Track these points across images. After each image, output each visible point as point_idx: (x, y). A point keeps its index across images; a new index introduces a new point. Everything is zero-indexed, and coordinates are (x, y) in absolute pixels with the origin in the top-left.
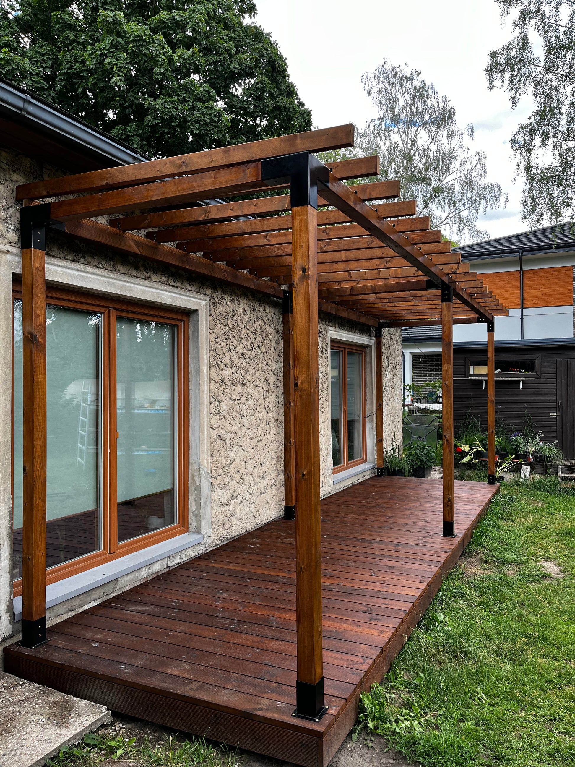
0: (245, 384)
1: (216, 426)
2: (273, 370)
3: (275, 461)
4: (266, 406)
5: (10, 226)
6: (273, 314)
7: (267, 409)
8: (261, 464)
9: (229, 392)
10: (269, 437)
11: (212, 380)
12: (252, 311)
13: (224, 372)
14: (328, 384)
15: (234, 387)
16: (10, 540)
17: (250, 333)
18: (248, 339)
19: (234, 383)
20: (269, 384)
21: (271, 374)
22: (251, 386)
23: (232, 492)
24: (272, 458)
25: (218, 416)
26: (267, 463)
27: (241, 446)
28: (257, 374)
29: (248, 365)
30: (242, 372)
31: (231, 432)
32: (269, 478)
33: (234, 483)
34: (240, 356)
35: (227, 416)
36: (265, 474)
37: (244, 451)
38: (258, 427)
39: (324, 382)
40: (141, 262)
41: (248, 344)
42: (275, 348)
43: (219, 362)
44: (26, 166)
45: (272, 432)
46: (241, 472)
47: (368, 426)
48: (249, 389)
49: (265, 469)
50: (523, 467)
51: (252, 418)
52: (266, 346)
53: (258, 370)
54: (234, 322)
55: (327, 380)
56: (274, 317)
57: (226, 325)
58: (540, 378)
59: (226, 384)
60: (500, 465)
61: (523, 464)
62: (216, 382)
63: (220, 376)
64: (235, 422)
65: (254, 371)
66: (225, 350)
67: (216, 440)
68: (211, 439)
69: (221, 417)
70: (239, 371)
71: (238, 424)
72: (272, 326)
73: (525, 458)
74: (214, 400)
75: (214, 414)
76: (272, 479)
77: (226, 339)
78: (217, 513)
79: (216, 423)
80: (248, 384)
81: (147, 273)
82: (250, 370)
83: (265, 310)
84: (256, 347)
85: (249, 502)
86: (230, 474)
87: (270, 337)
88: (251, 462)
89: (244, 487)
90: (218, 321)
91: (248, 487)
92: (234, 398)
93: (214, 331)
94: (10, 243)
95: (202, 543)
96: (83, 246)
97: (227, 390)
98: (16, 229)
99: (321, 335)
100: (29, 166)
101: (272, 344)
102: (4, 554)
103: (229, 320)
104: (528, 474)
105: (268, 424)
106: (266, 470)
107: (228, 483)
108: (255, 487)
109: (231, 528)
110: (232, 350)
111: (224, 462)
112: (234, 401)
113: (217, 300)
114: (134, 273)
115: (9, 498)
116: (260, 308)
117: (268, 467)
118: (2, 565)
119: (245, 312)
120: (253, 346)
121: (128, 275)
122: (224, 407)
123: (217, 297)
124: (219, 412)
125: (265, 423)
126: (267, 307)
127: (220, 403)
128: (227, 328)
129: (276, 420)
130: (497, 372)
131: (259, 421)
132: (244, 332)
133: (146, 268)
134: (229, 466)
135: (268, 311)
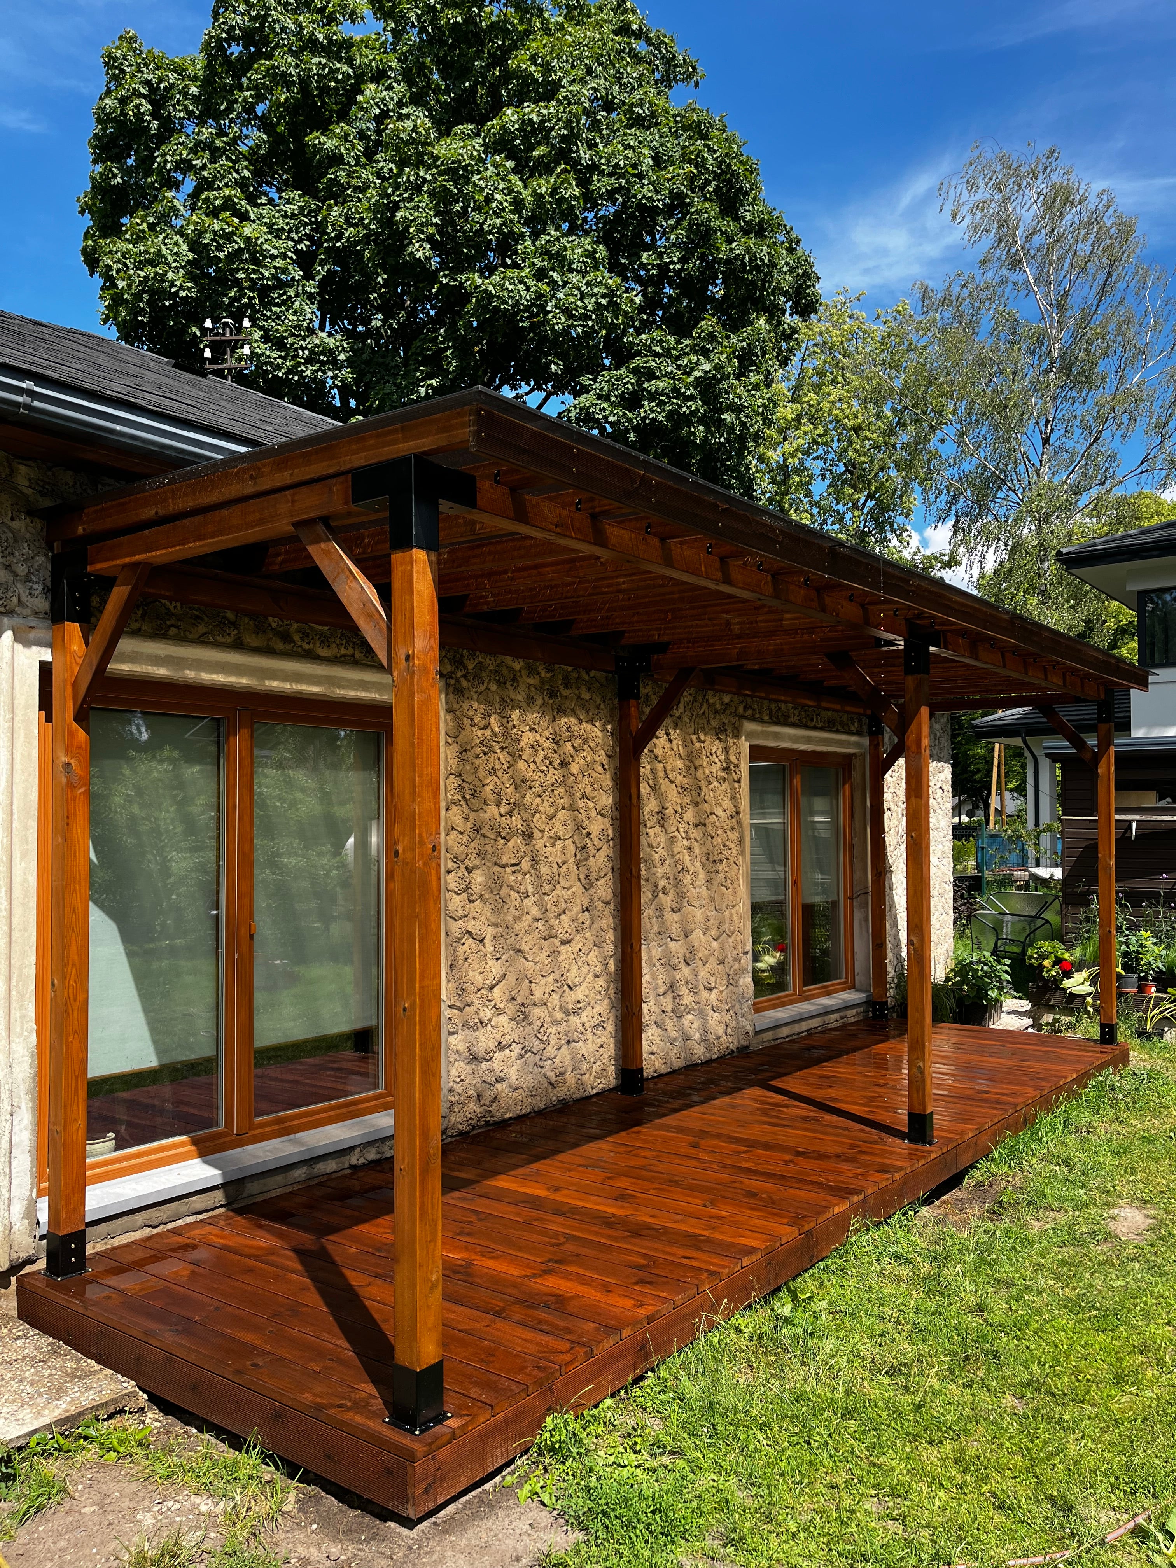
0: (531, 836)
1: (461, 913)
2: (599, 808)
3: (601, 982)
4: (582, 877)
5: (35, 586)
6: (599, 702)
7: (584, 882)
8: (569, 986)
9: (490, 850)
10: (588, 935)
11: (453, 828)
12: (546, 699)
13: (482, 814)
14: (742, 832)
15: (503, 841)
17: (542, 741)
18: (537, 751)
19: (503, 834)
20: (589, 834)
21: (593, 814)
22: (545, 839)
23: (498, 1036)
24: (597, 976)
25: (465, 895)
26: (585, 984)
27: (519, 951)
28: (561, 816)
29: (538, 800)
30: (522, 812)
31: (496, 925)
32: (588, 1012)
33: (503, 1020)
34: (519, 782)
35: (487, 896)
36: (579, 1006)
37: (526, 959)
38: (563, 917)
39: (733, 829)
40: (295, 626)
41: (538, 760)
42: (603, 766)
43: (468, 797)
44: (67, 484)
45: (595, 926)
46: (519, 1000)
47: (858, 915)
48: (540, 845)
49: (577, 995)
51: (546, 898)
52: (582, 762)
53: (563, 808)
54: (505, 720)
56: (602, 706)
57: (485, 728)
59: (484, 836)
60: (1156, 1005)
62: (461, 833)
63: (472, 820)
64: (507, 907)
65: (551, 811)
66: (481, 774)
67: (460, 939)
68: (450, 938)
69: (472, 898)
70: (516, 812)
71: (512, 910)
72: (597, 724)
74: (455, 865)
75: (456, 893)
76: (596, 1016)
77: (485, 754)
78: (464, 1074)
79: (459, 909)
80: (537, 834)
81: (309, 643)
82: (541, 809)
83: (579, 697)
84: (556, 764)
85: (538, 1057)
86: (493, 1003)
87: (592, 745)
88: (543, 981)
89: (529, 1028)
90: (467, 721)
91: (536, 1028)
92: (504, 860)
93: (458, 740)
94: (36, 613)
96: (175, 607)
97: (488, 848)
98: (46, 590)
99: (723, 736)
100: (71, 484)
101: (597, 759)
102: (21, 1121)
103: (493, 717)
105: (587, 910)
106: (581, 997)
107: (490, 1020)
108: (553, 1030)
109: (494, 1105)
110: (500, 774)
111: (479, 980)
112: (504, 866)
113: (464, 683)
114: (280, 646)
115: (31, 1031)
116: (566, 693)
117: (587, 992)
118: (15, 1138)
119: (530, 700)
120: (551, 764)
121: (268, 651)
122: (479, 879)
123: (464, 676)
124: (468, 888)
125: (579, 908)
126: (583, 688)
127: (469, 871)
128: (488, 733)
129: (607, 903)
130: (1163, 804)
131: (564, 906)
132: (528, 738)
133: (305, 635)
134: (491, 988)
135: (587, 696)
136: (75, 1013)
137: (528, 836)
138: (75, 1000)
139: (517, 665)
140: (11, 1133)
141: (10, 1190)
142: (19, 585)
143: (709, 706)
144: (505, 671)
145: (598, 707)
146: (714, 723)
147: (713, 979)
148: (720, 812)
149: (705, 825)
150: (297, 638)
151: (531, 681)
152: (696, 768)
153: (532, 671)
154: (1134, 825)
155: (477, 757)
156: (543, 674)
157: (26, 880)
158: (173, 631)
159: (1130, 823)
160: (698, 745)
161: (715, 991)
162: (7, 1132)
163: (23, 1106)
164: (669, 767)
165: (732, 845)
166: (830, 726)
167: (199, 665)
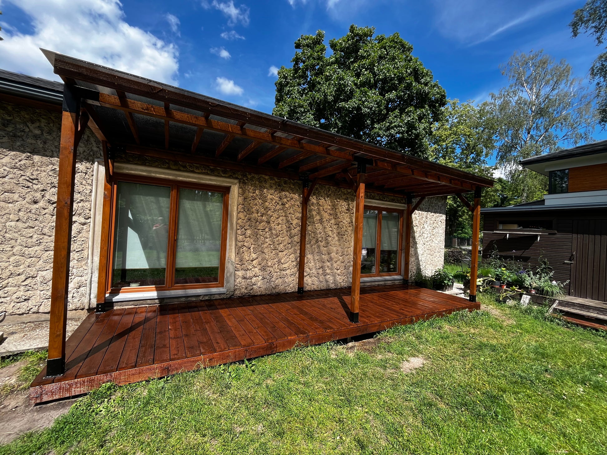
1: (241, 240)
2: (296, 217)
3: (294, 263)
4: (288, 235)
8: (282, 263)
10: (290, 250)
12: (277, 187)
13: (251, 215)
15: (258, 223)
17: (275, 198)
18: (273, 200)
19: (259, 221)
20: (292, 224)
21: (294, 218)
22: (275, 224)
23: (254, 273)
25: (244, 236)
26: (288, 263)
27: (263, 252)
28: (281, 218)
29: (272, 213)
30: (266, 216)
31: (255, 245)
32: (289, 271)
33: (256, 269)
34: (265, 208)
35: (252, 237)
36: (285, 268)
37: (266, 254)
38: (280, 245)
41: (273, 203)
42: (298, 206)
43: (246, 210)
45: (293, 248)
46: (262, 265)
47: (403, 255)
48: (273, 225)
49: (284, 266)
50: (524, 296)
51: (274, 239)
52: (290, 204)
53: (282, 216)
54: (261, 192)
57: (253, 193)
58: (556, 234)
59: (252, 221)
60: (505, 292)
61: (524, 294)
62: (243, 220)
63: (247, 217)
64: (259, 240)
65: (277, 216)
66: (251, 205)
67: (241, 247)
68: (237, 246)
69: (246, 237)
70: (264, 216)
71: (261, 241)
72: (297, 194)
73: (528, 291)
74: (240, 228)
75: (240, 235)
76: (292, 272)
77: (253, 200)
78: (241, 282)
80: (271, 222)
81: (192, 168)
82: (273, 215)
83: (290, 187)
84: (280, 204)
85: (268, 280)
86: (252, 265)
87: (295, 200)
88: (272, 261)
89: (265, 272)
90: (247, 191)
91: (268, 273)
92: (259, 228)
93: (243, 195)
96: (149, 158)
97: (253, 224)
101: (296, 204)
102: (95, 275)
103: (257, 190)
104: (527, 301)
105: (290, 244)
106: (286, 266)
107: (251, 269)
108: (275, 274)
109: (252, 291)
110: (258, 205)
111: (247, 259)
112: (259, 230)
113: (246, 181)
114: (182, 169)
116: (284, 185)
117: (289, 265)
118: (93, 279)
119: (271, 187)
120: (278, 204)
121: (179, 170)
122: (249, 232)
123: (246, 179)
124: (244, 234)
125: (287, 243)
126: (291, 185)
127: (246, 230)
128: (255, 194)
129: (298, 243)
130: (519, 228)
131: (281, 242)
132: (270, 196)
133: (190, 166)
134: (252, 261)
135: (293, 187)
136: (103, 252)
137: (268, 222)
138: (103, 249)
139: (267, 177)
140: (91, 278)
141: (91, 290)
143: (342, 192)
144: (262, 179)
145: (297, 190)
146: (344, 197)
147: (339, 267)
148: (344, 221)
149: (338, 224)
150: (188, 167)
151: (271, 182)
152: (335, 209)
153: (271, 179)
154: (508, 235)
155: (250, 200)
156: (276, 180)
157: (99, 220)
158: (147, 164)
159: (506, 234)
160: (337, 203)
161: (339, 270)
163: (96, 272)
164: (325, 208)
166: (393, 201)
167: (156, 172)
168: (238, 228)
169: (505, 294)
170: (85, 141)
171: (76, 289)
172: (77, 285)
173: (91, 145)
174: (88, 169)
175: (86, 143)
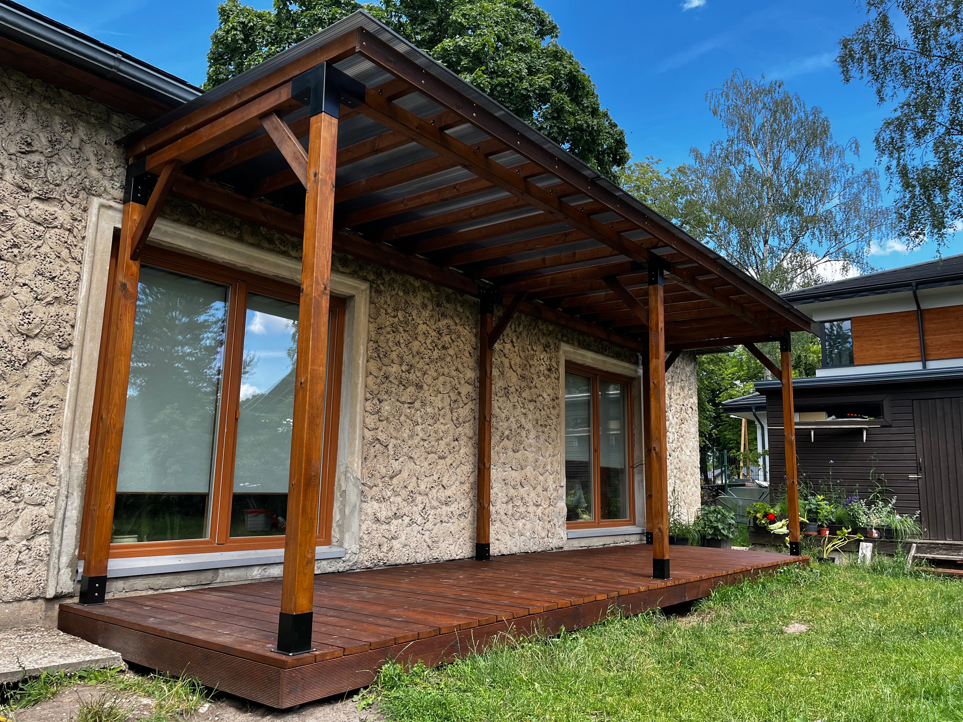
0: (421, 387)
1: (373, 426)
2: (466, 379)
3: (464, 487)
4: (454, 418)
5: (116, 184)
6: (468, 315)
7: (455, 422)
8: (443, 486)
9: (394, 391)
10: (457, 456)
11: (371, 374)
12: (435, 307)
13: (390, 368)
14: (559, 411)
15: (403, 387)
16: (81, 491)
17: (431, 331)
18: (427, 336)
19: (404, 383)
20: (459, 393)
21: (463, 382)
22: (431, 391)
23: (394, 509)
24: (461, 483)
25: (377, 416)
26: (454, 487)
27: (411, 458)
28: (441, 379)
29: (427, 366)
30: (416, 372)
31: (397, 439)
32: (455, 505)
33: (399, 499)
34: (415, 354)
35: (391, 419)
36: (449, 500)
37: (415, 464)
38: (440, 442)
40: (277, 235)
41: (428, 342)
42: (470, 353)
43: (381, 356)
45: (462, 451)
46: (410, 488)
47: (637, 478)
48: (427, 394)
49: (448, 492)
50: (863, 545)
51: (430, 428)
52: (456, 349)
53: (443, 374)
54: (407, 315)
55: (558, 405)
56: (470, 317)
57: (394, 317)
58: (890, 426)
59: (391, 382)
60: (829, 542)
61: (862, 541)
62: (376, 377)
63: (383, 371)
64: (404, 428)
65: (435, 374)
66: (391, 344)
67: (372, 443)
68: (365, 441)
69: (381, 418)
70: (412, 371)
71: (407, 431)
72: (467, 328)
73: (866, 534)
74: (371, 396)
75: (370, 413)
76: (461, 509)
77: (394, 332)
78: (370, 529)
79: (372, 423)
80: (425, 387)
81: (284, 247)
82: (428, 372)
83: (456, 309)
84: (440, 347)
85: (420, 528)
86: (392, 487)
87: (464, 339)
88: (426, 479)
89: (415, 508)
90: (383, 311)
91: (420, 509)
92: (403, 399)
93: (377, 321)
94: (115, 199)
95: (344, 559)
96: (202, 211)
97: (393, 389)
98: (122, 187)
99: (548, 350)
101: (466, 349)
102: (73, 503)
103: (400, 311)
104: (869, 554)
105: (457, 440)
106: (450, 494)
107: (389, 497)
108: (432, 512)
109: (391, 553)
110: (403, 346)
111: (383, 471)
112: (403, 403)
113: (382, 288)
114: (266, 245)
115: (86, 448)
116: (447, 305)
117: (455, 492)
118: (68, 514)
119: (424, 306)
120: (436, 346)
121: (258, 246)
122: (387, 408)
123: (383, 284)
124: (378, 412)
125: (452, 438)
126: (458, 305)
127: (380, 401)
128: (396, 320)
129: (470, 438)
130: (830, 419)
131: (442, 434)
132: (422, 328)
133: (282, 242)
134: (391, 478)
135: (461, 310)
136: (114, 436)
137: (419, 387)
138: (114, 427)
139: (417, 284)
140: (65, 509)
141: (61, 546)
142: (106, 181)
143: (539, 330)
144: (408, 286)
145: (468, 318)
146: (543, 341)
147: (540, 500)
148: (545, 395)
149: (536, 402)
150: (277, 242)
151: (424, 294)
152: (530, 366)
153: (426, 289)
154: (812, 433)
155: (389, 333)
156: (433, 291)
157: (91, 354)
158: (199, 224)
159: (810, 430)
160: (532, 352)
161: (541, 508)
162: (63, 508)
163: (75, 494)
164: (513, 363)
165: (553, 417)
166: (617, 356)
168: (368, 395)
169: (830, 545)
170: (74, 152)
171: (24, 542)
172: (30, 528)
173: (87, 163)
174: (75, 220)
175: (77, 156)
